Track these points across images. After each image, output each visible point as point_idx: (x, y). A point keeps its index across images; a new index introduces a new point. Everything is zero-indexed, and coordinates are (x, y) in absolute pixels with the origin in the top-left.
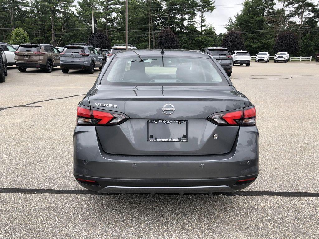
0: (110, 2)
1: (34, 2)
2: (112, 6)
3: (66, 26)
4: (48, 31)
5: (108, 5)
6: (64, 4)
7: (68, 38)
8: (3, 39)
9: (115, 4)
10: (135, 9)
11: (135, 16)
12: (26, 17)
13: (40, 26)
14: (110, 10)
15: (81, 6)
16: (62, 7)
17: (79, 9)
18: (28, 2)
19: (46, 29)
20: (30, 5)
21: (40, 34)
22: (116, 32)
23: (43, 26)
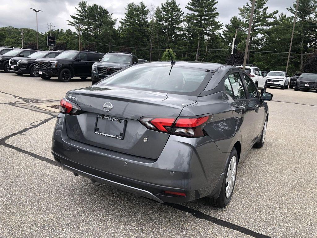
0: (257, 24)
1: (187, 27)
2: (258, 27)
3: (210, 47)
4: (194, 52)
5: (254, 26)
6: (212, 27)
7: (210, 59)
8: (158, 58)
9: (262, 25)
10: (284, 29)
11: (283, 37)
12: (179, 40)
13: (188, 48)
14: (256, 31)
15: (229, 29)
16: (210, 30)
17: (227, 31)
18: (182, 27)
19: (192, 50)
20: (184, 29)
21: (187, 54)
22: (258, 54)
23: (190, 47)
